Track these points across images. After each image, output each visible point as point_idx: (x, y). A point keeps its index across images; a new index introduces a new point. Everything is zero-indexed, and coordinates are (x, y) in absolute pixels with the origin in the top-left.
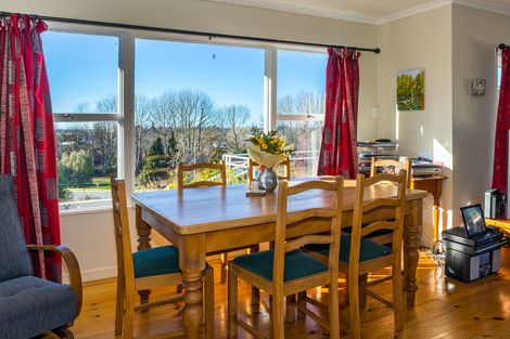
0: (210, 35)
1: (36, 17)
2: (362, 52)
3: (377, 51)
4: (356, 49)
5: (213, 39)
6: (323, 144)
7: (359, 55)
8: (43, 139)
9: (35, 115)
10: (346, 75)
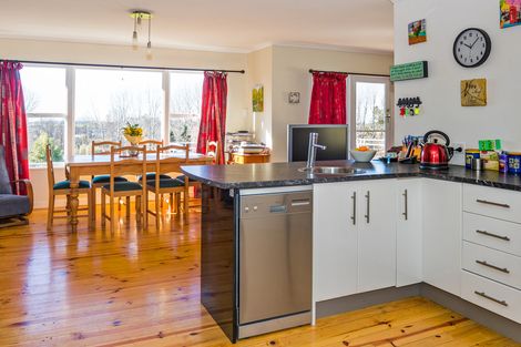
0: (122, 67)
1: (17, 61)
2: (229, 73)
3: (243, 72)
4: (224, 71)
5: (124, 69)
6: (200, 133)
7: (226, 75)
8: (21, 127)
9: (17, 114)
10: (215, 89)
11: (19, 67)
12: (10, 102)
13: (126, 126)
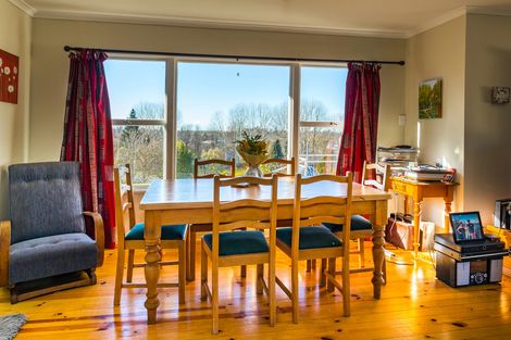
0: (238, 58)
1: (99, 50)
2: (383, 65)
3: (402, 63)
4: (377, 62)
5: (240, 60)
6: (342, 147)
7: (379, 68)
8: (104, 137)
9: (98, 121)
10: (363, 87)
11: (102, 58)
12: (90, 105)
13: (241, 139)
